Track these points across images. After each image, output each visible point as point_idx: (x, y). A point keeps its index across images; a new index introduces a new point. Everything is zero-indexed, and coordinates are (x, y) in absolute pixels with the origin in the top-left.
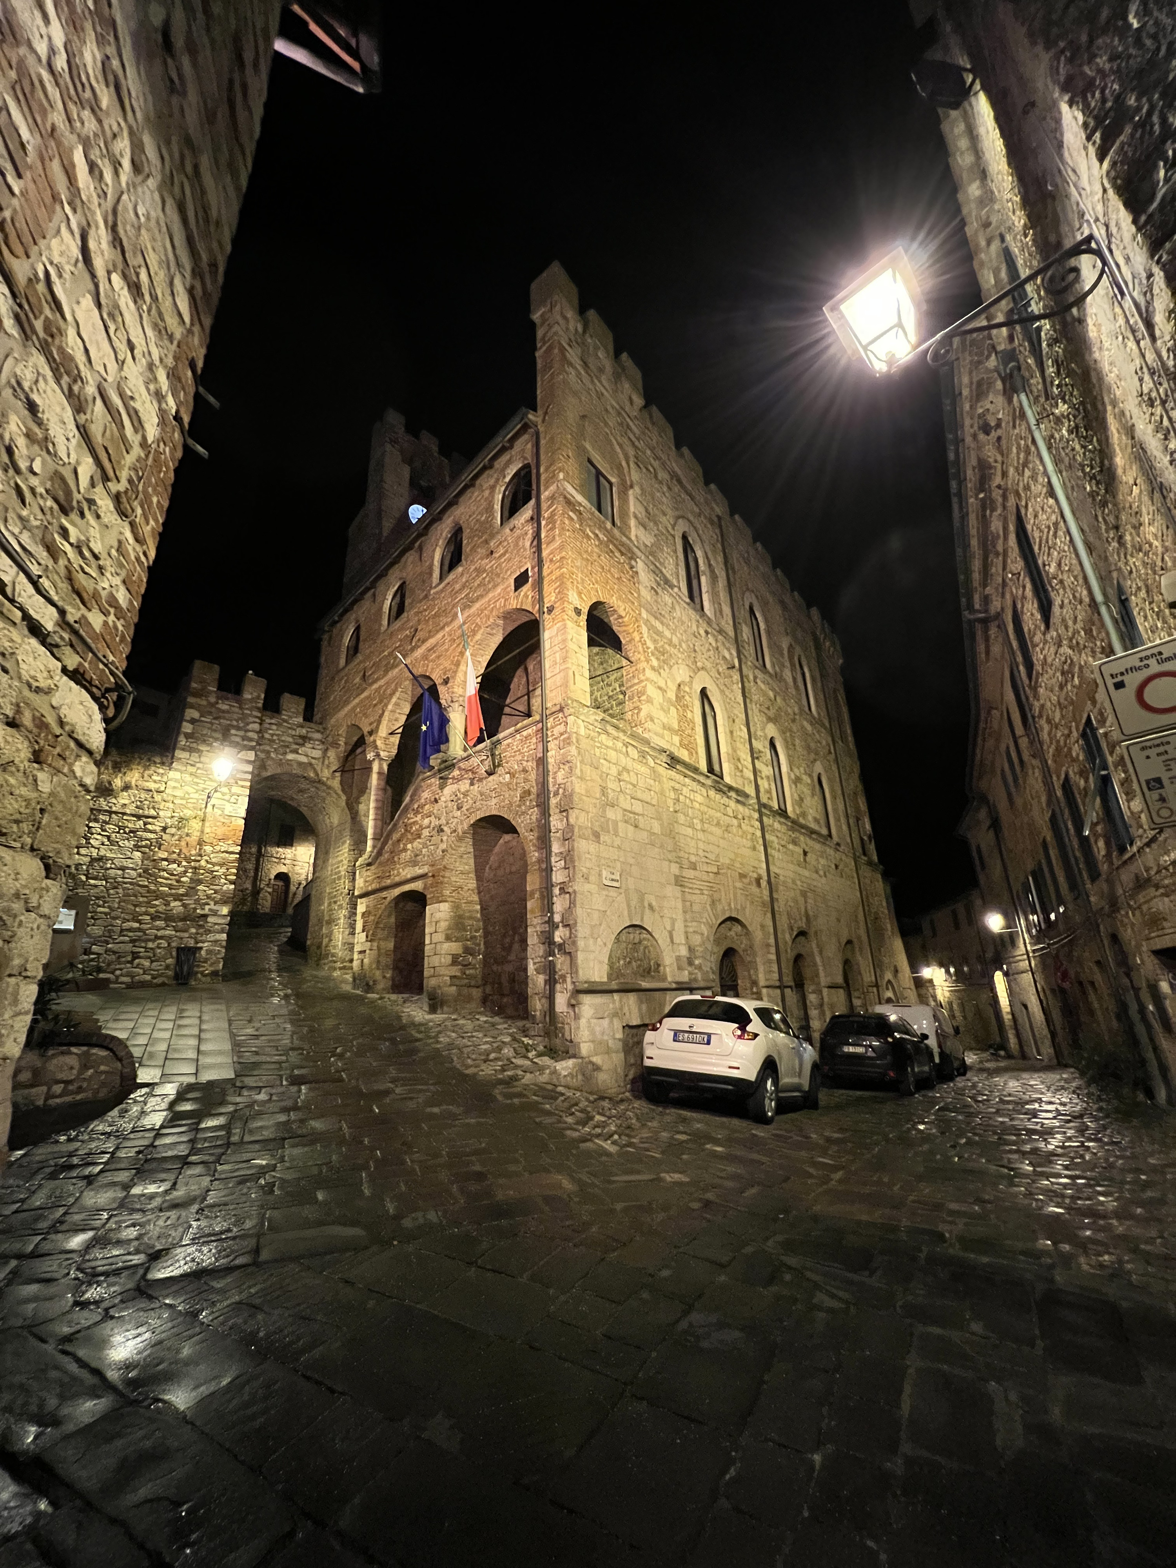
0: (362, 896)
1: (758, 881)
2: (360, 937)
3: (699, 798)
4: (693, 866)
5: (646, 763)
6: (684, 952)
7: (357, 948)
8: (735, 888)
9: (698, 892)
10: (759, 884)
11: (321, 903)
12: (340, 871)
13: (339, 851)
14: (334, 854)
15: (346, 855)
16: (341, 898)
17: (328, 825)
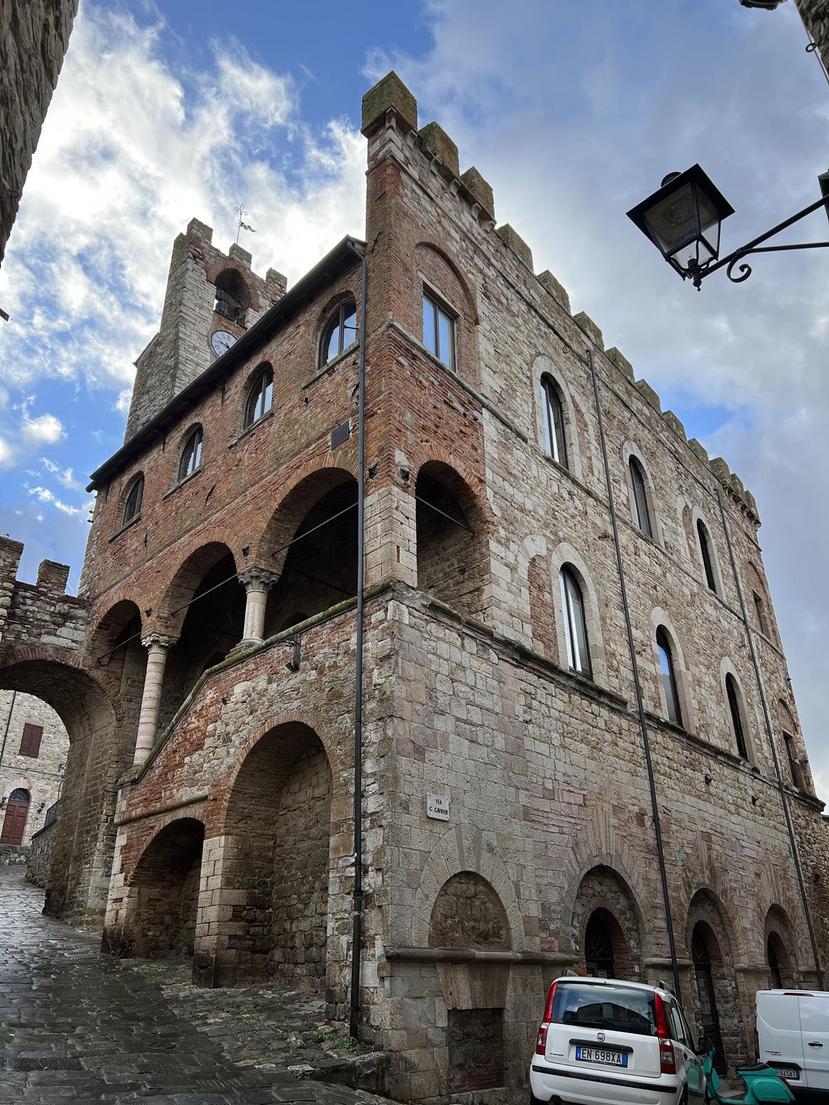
0: (122, 824)
1: (640, 817)
2: (118, 879)
3: (559, 705)
4: (550, 795)
5: (488, 660)
6: (535, 911)
7: (112, 895)
8: (607, 825)
9: (556, 829)
10: (641, 823)
11: (70, 832)
12: (97, 790)
13: (97, 763)
14: (91, 767)
15: (106, 768)
16: (96, 826)
17: (87, 729)
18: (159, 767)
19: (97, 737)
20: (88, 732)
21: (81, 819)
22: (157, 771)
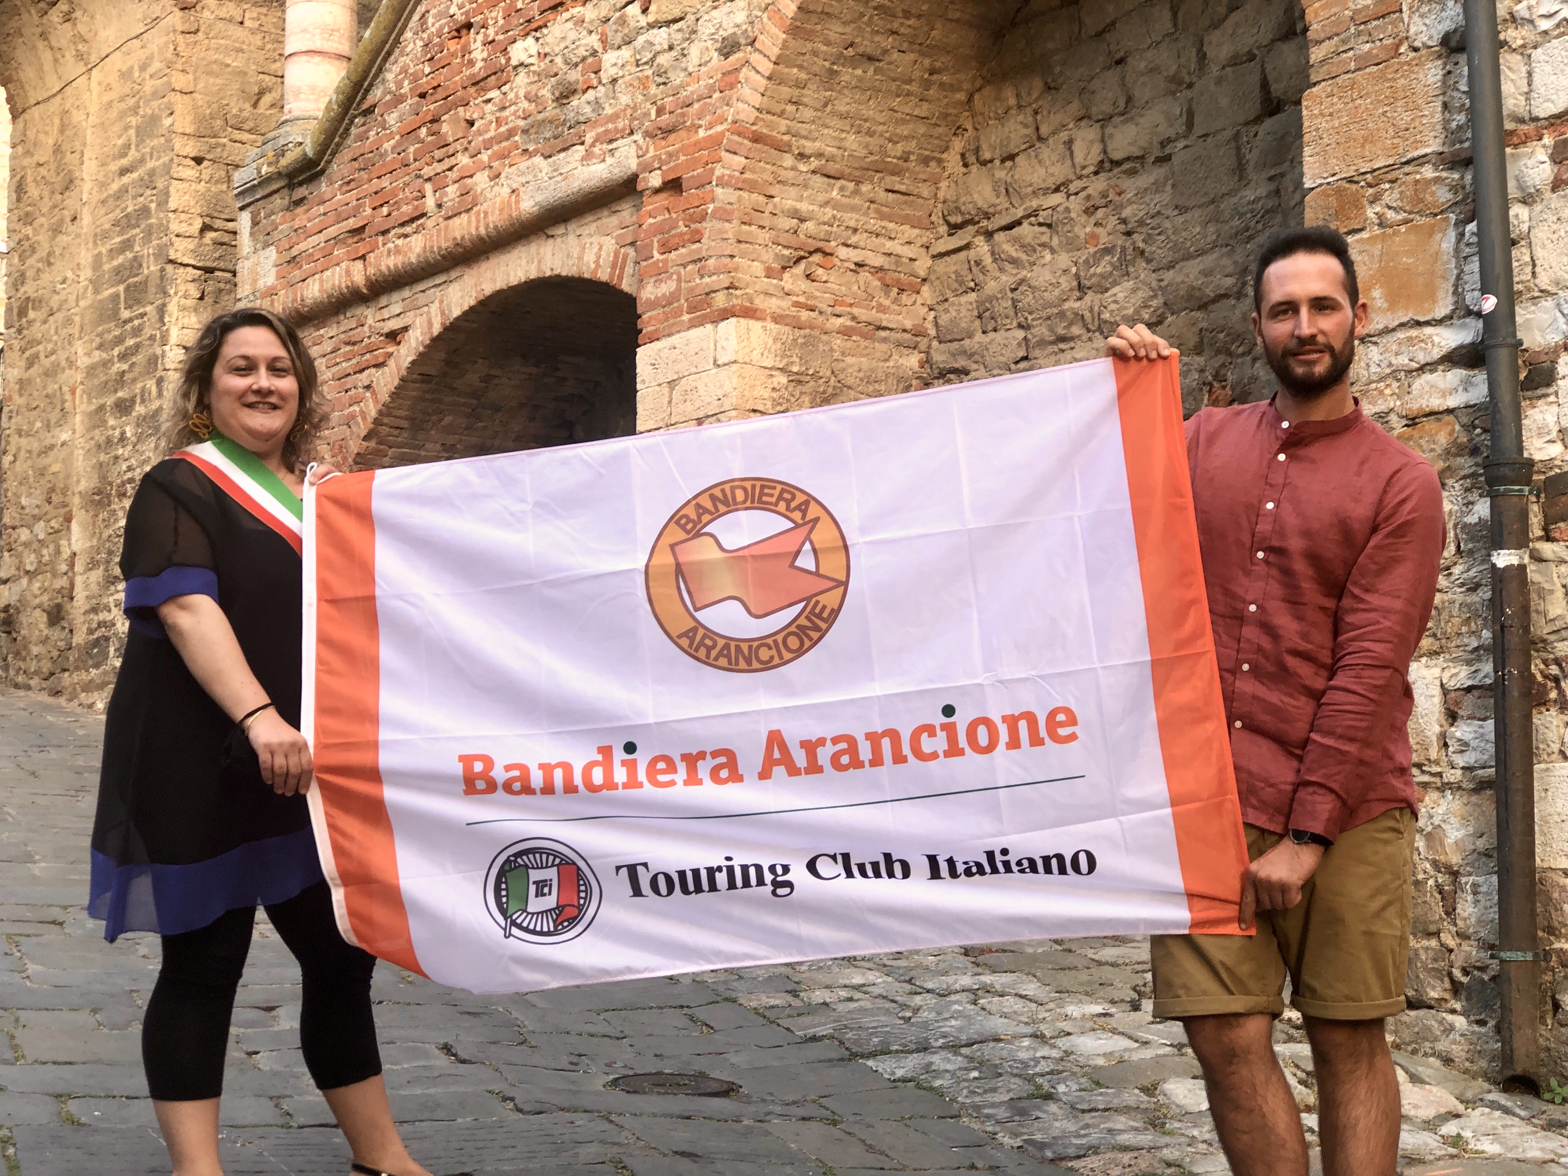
11: (54, 416)
12: (136, 262)
13: (123, 172)
14: (103, 185)
15: (160, 184)
16: (151, 385)
17: (69, 56)
18: (399, 99)
19: (113, 78)
20: (72, 68)
21: (91, 371)
22: (392, 118)
